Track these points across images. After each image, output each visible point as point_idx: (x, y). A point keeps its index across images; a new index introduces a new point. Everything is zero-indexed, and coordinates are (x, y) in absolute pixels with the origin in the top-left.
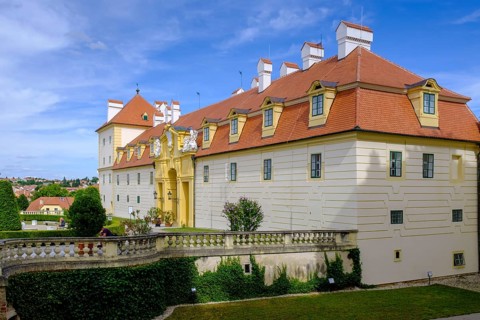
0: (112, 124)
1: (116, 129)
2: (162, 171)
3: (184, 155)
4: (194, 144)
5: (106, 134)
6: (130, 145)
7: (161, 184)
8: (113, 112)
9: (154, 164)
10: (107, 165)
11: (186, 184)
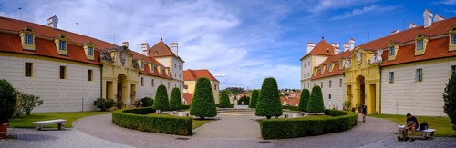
0: (310, 54)
1: (313, 57)
2: (351, 78)
3: (371, 66)
4: (380, 58)
5: (306, 61)
6: (323, 65)
7: (350, 87)
8: (310, 49)
9: (344, 74)
10: (307, 77)
11: (373, 86)
